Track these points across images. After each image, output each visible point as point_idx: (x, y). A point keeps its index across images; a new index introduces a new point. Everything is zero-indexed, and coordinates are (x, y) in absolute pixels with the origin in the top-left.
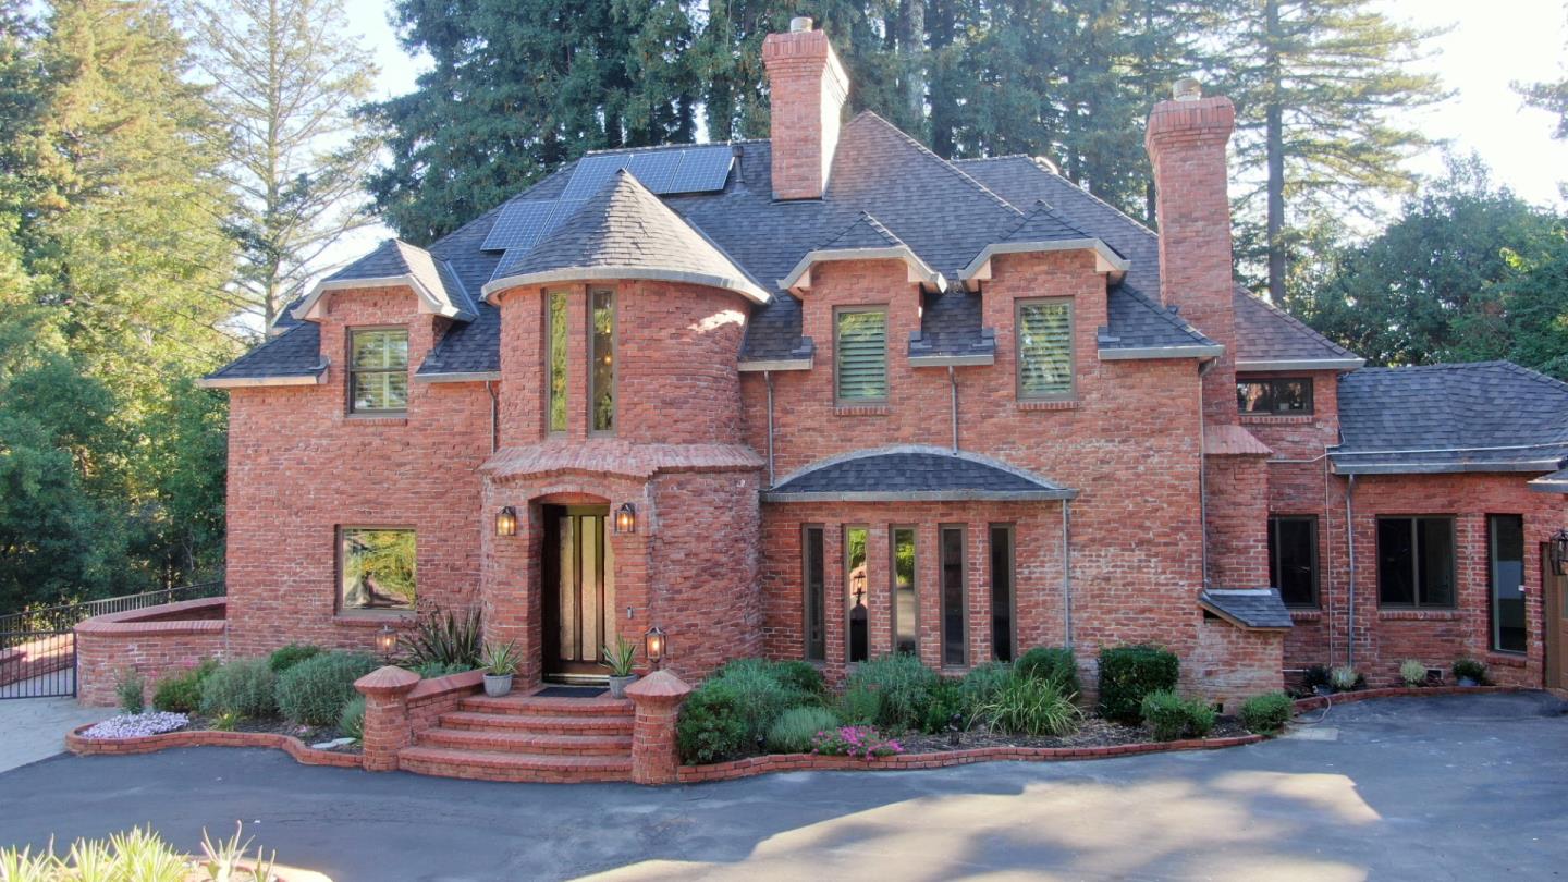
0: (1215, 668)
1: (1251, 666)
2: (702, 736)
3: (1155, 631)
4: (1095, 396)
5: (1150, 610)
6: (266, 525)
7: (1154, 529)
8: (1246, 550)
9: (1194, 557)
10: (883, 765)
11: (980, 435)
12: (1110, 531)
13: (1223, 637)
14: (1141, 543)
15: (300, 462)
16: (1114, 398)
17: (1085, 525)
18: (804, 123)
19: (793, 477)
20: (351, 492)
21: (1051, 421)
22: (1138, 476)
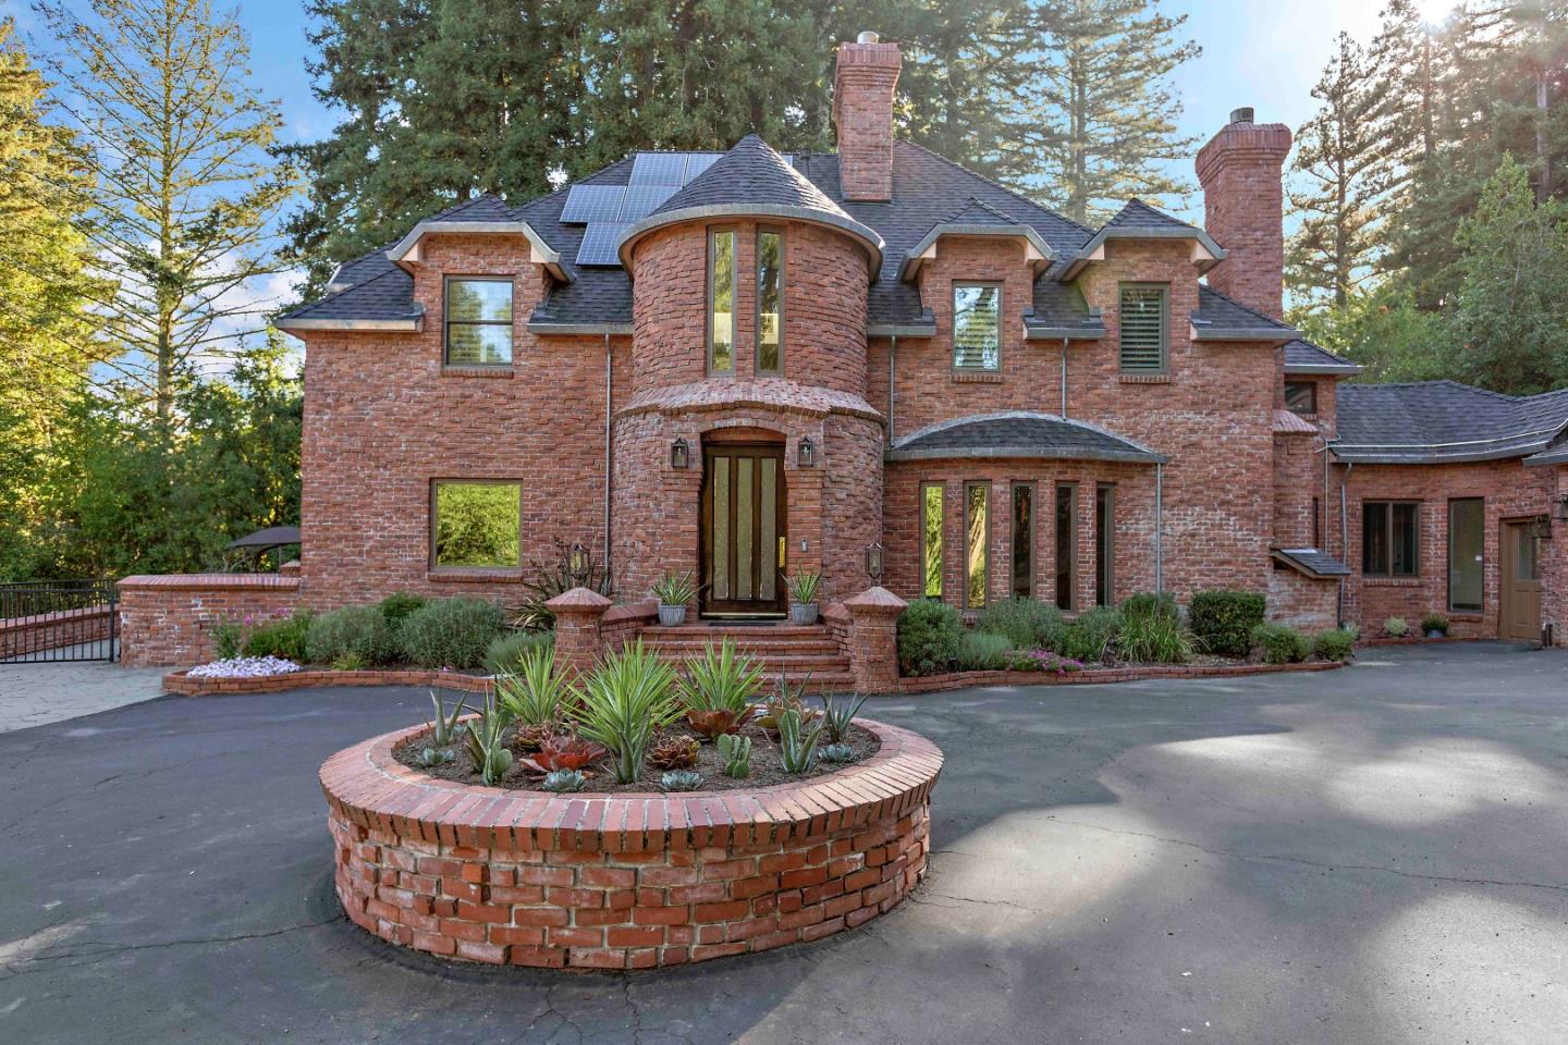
0: (1281, 612)
1: (1312, 610)
2: (928, 647)
3: (1232, 581)
4: (1186, 372)
5: (1229, 562)
6: (348, 477)
7: (1234, 490)
8: (1296, 514)
9: (1267, 517)
10: (1071, 680)
11: (1086, 404)
12: (1196, 493)
13: (1290, 585)
14: (1223, 503)
15: (389, 413)
16: (1203, 375)
17: (1174, 487)
18: (875, 130)
19: (914, 438)
20: (449, 444)
21: (1148, 395)
22: (1222, 444)
